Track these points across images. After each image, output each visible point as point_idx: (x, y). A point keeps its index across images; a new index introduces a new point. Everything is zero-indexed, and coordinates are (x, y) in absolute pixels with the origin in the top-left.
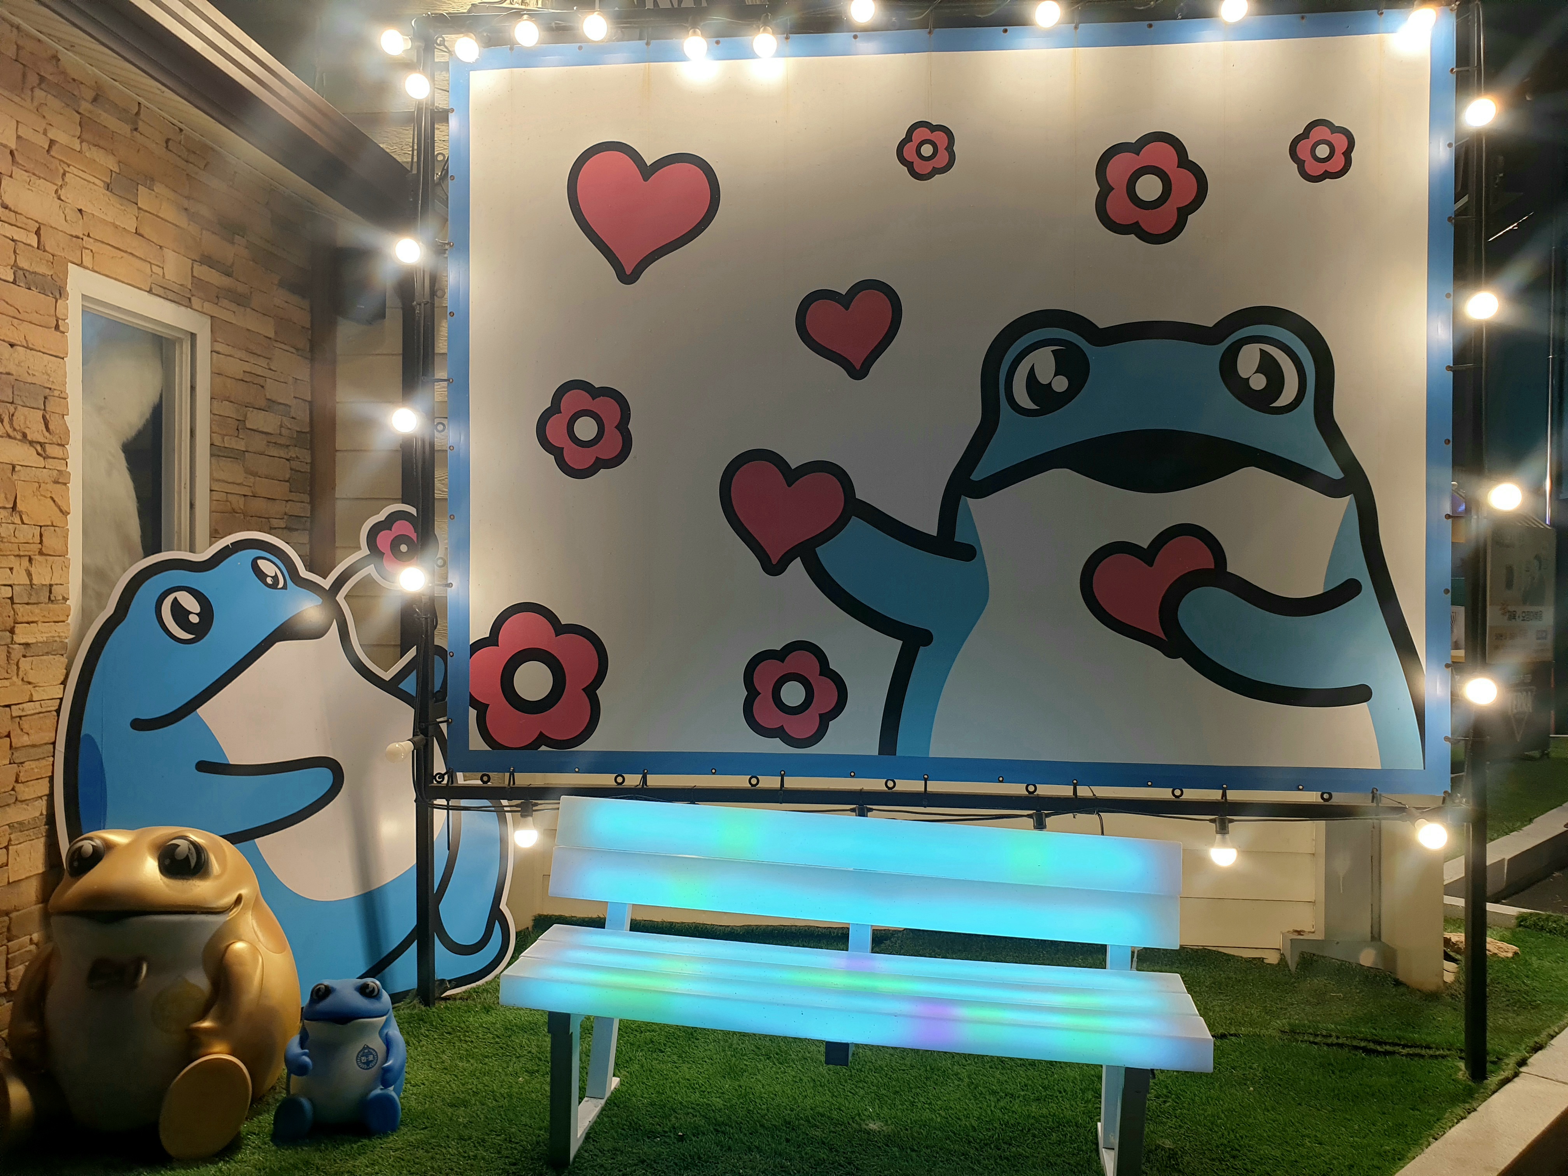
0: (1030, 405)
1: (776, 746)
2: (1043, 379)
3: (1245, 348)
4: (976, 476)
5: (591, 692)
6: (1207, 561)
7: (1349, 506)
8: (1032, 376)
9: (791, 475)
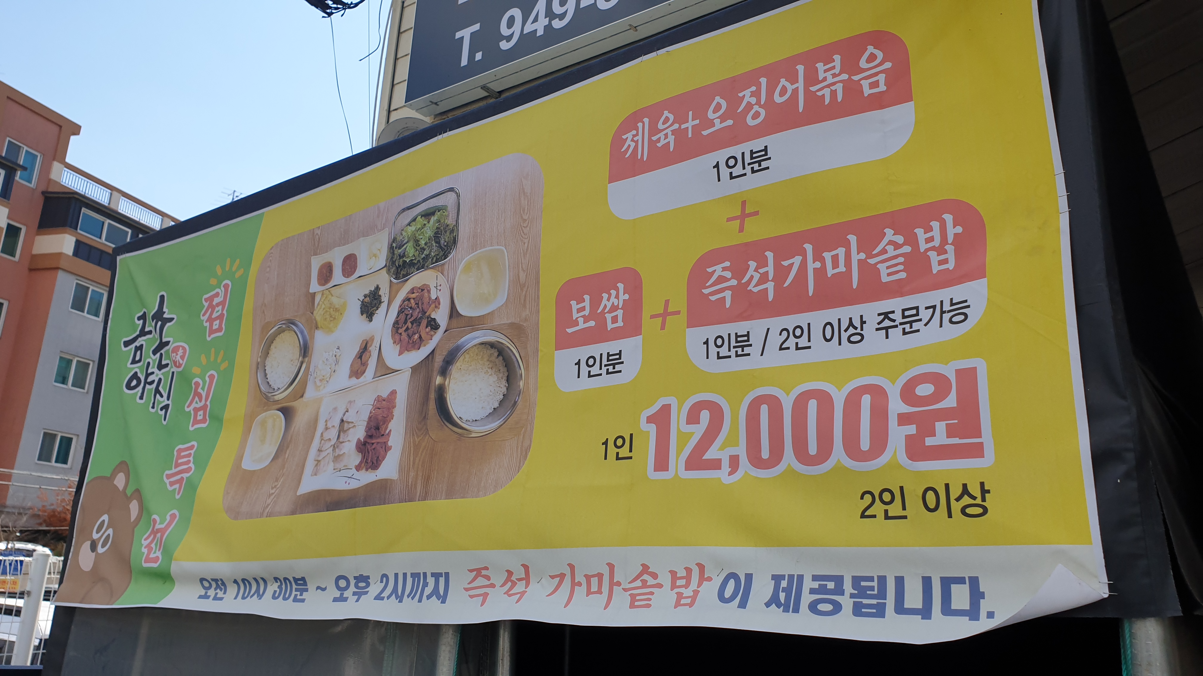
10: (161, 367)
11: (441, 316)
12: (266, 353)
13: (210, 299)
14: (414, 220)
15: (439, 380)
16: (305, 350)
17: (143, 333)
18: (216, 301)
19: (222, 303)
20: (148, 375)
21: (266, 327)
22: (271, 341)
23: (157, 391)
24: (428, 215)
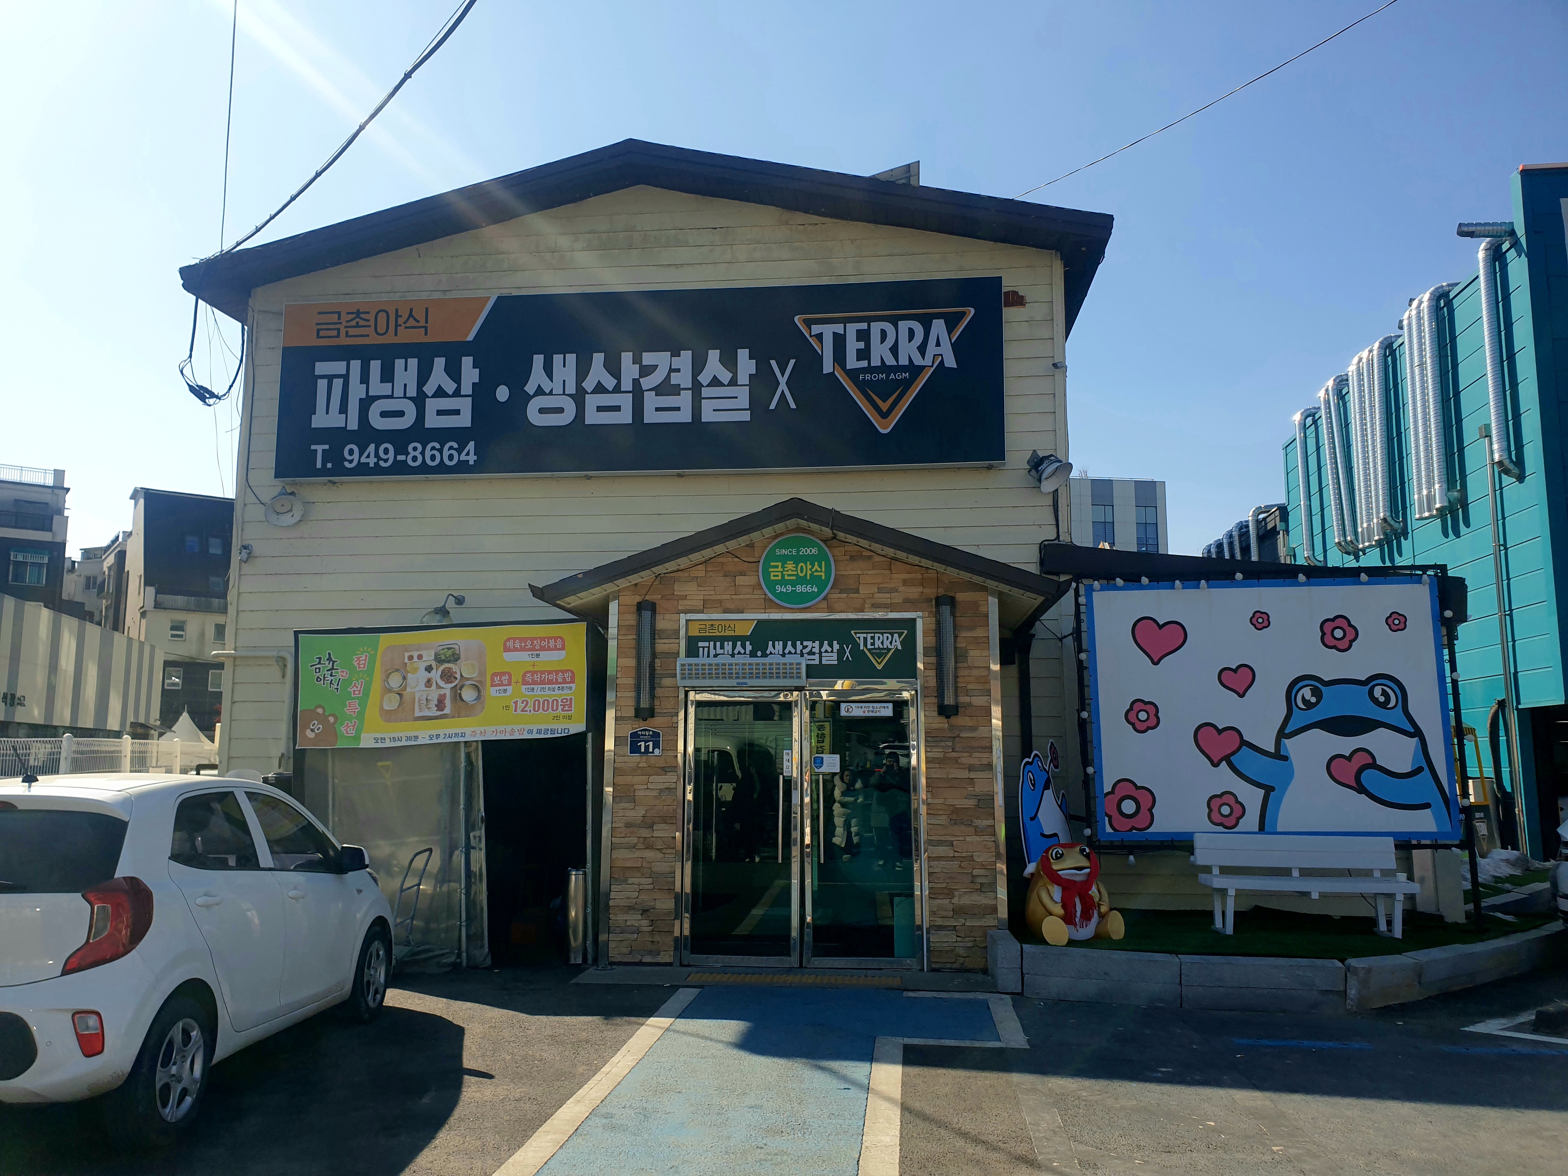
0: (1304, 707)
1: (1220, 829)
2: (1307, 698)
3: (1376, 688)
4: (1287, 731)
5: (1150, 810)
6: (1370, 761)
7: (1417, 744)
8: (1303, 697)
9: (1220, 732)
10: (331, 675)
11: (458, 676)
12: (388, 676)
13: (358, 658)
14: (443, 649)
15: (459, 691)
16: (404, 678)
17: (319, 663)
18: (361, 659)
19: (365, 660)
20: (324, 678)
21: (386, 671)
22: (390, 674)
23: (331, 683)
24: (449, 649)
